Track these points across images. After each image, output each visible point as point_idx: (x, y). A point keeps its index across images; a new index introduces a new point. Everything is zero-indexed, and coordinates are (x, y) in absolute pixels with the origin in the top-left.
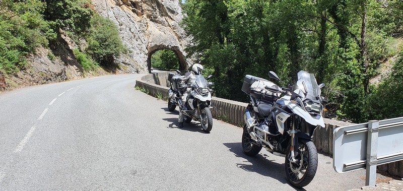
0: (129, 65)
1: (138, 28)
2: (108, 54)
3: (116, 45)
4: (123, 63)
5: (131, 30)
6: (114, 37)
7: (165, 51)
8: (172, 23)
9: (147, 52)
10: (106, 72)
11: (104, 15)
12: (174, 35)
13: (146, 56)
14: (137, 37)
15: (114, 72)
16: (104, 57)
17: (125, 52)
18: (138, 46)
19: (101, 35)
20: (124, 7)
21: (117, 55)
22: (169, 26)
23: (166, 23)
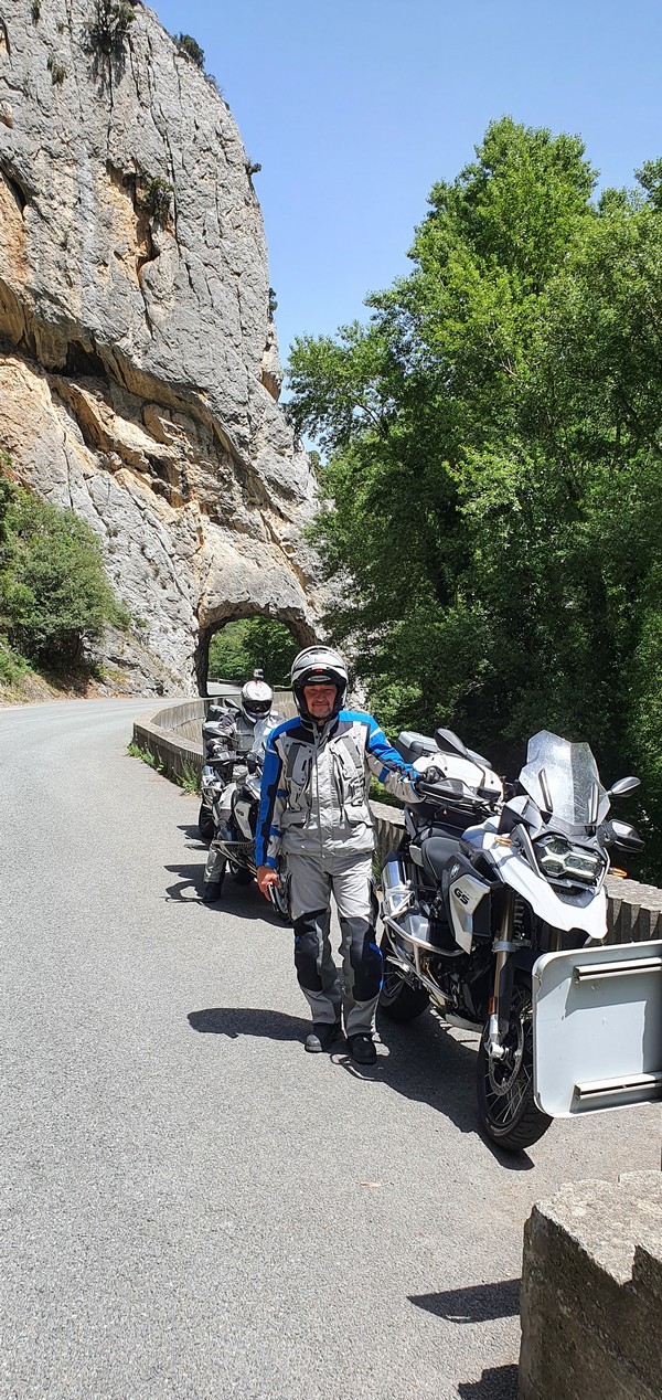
0: (133, 666)
1: (168, 544)
2: (62, 629)
3: (93, 599)
4: (112, 659)
5: (147, 551)
6: (84, 573)
7: (260, 624)
8: (283, 529)
9: (195, 624)
10: (55, 691)
11: (59, 499)
12: (288, 569)
13: (190, 638)
14: (164, 574)
15: (81, 692)
16: (50, 638)
17: (122, 623)
18: (168, 604)
19: (43, 568)
20: (126, 473)
21: (95, 634)
22: (275, 540)
23: (264, 529)
